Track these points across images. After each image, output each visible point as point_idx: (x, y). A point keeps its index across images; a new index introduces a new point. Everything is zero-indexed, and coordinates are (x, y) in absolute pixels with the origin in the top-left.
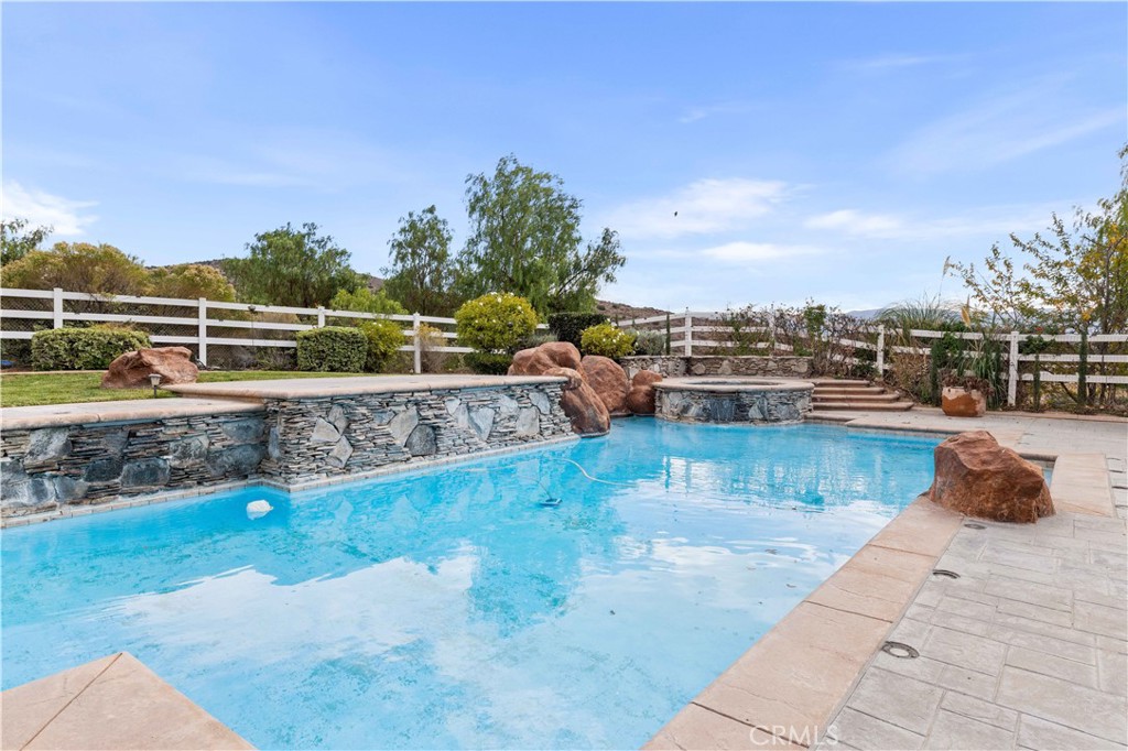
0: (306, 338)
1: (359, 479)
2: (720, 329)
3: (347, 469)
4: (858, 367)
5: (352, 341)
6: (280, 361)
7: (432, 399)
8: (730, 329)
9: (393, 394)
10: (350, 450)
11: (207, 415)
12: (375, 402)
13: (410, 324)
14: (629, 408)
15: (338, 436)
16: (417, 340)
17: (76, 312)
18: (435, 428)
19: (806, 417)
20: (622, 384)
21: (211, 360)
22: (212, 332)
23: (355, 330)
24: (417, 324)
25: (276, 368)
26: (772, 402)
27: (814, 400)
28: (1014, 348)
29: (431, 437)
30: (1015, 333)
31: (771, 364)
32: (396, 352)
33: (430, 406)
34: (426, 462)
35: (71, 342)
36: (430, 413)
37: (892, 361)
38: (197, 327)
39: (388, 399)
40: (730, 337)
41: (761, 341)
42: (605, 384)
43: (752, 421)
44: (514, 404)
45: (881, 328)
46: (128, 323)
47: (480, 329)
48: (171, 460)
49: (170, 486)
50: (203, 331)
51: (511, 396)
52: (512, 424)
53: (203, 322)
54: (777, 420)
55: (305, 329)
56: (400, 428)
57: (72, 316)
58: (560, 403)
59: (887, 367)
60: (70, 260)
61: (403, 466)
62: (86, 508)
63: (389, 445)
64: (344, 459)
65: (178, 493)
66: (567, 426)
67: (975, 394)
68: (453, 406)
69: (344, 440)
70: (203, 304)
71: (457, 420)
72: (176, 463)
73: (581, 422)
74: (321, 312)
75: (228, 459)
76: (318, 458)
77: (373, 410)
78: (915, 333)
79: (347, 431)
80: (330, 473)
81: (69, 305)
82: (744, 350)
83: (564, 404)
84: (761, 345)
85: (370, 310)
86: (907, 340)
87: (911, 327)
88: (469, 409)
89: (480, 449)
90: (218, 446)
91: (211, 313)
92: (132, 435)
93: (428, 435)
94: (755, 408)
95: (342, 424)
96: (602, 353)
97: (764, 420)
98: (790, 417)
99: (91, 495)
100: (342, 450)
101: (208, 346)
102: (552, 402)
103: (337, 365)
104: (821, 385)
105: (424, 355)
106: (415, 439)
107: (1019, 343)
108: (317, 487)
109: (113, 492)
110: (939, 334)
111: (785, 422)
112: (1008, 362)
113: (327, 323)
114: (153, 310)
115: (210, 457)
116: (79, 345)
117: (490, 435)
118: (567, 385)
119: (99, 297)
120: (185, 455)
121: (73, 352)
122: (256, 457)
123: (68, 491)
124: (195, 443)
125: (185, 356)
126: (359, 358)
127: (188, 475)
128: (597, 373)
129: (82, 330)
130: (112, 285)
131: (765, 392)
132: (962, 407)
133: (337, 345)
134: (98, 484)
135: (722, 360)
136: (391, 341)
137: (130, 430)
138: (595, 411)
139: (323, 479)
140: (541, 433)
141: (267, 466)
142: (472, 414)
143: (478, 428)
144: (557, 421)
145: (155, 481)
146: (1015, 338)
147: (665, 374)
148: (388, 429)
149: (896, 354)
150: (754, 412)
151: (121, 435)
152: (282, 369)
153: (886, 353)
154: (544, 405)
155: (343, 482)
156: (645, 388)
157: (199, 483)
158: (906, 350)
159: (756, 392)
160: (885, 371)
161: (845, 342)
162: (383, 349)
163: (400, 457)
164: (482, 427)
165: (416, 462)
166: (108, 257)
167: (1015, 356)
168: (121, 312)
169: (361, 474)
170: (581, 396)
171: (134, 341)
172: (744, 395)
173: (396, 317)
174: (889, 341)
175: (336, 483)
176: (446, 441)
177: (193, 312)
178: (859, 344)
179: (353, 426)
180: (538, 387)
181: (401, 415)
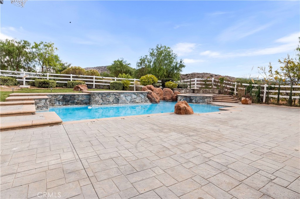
0: (111, 83)
1: (104, 106)
2: (202, 83)
3: (101, 104)
4: (230, 92)
5: (120, 84)
6: (107, 88)
7: (118, 94)
8: (204, 83)
9: (110, 93)
10: (102, 101)
11: (81, 95)
12: (107, 94)
13: (133, 81)
14: (173, 99)
15: (100, 99)
16: (135, 84)
17: (74, 78)
18: (118, 99)
19: (208, 103)
20: (171, 94)
21: (95, 87)
22: (96, 82)
23: (120, 82)
24: (135, 81)
25: (106, 89)
26: (198, 99)
27: (213, 99)
28: (265, 88)
29: (117, 101)
30: (266, 85)
31: (211, 91)
32: (128, 87)
33: (117, 95)
34: (116, 105)
35: (72, 83)
36: (117, 97)
37: (238, 91)
38: (93, 81)
39: (109, 93)
40: (204, 85)
41: (210, 86)
42: (167, 94)
43: (193, 103)
44: (136, 96)
45: (236, 83)
46: (82, 80)
47: (144, 82)
48: (76, 101)
49: (76, 105)
50: (94, 82)
51: (135, 95)
52: (135, 100)
53: (94, 80)
54: (199, 103)
55: (112, 81)
56: (111, 99)
57: (73, 79)
58: (147, 96)
59: (237, 92)
60: (73, 69)
61: (112, 105)
62: (65, 106)
63: (109, 101)
64: (101, 103)
65: (77, 106)
66: (149, 101)
67: (247, 99)
68: (122, 96)
69: (101, 100)
70: (94, 77)
71: (123, 98)
72: (77, 101)
73: (152, 100)
74: (116, 78)
75: (84, 101)
76: (97, 102)
77: (106, 95)
78: (243, 84)
79: (102, 98)
80: (98, 105)
81: (73, 77)
82: (206, 88)
83: (148, 97)
84: (210, 87)
85: (125, 78)
86: (242, 86)
87: (242, 83)
88: (125, 96)
89: (127, 104)
90: (83, 99)
91: (96, 78)
92: (71, 97)
93: (117, 100)
94: (194, 100)
95: (101, 97)
96: (169, 88)
97: (196, 103)
98: (203, 102)
99: (65, 105)
100: (101, 101)
101: (95, 84)
102: (145, 96)
103: (117, 89)
104: (215, 96)
105: (136, 87)
106: (114, 101)
107: (266, 87)
108: (96, 106)
109: (68, 104)
110: (248, 85)
111: (201, 104)
112: (264, 92)
113: (117, 80)
114: (86, 78)
115: (82, 101)
116: (74, 84)
117: (130, 101)
118: (148, 93)
119: (77, 76)
120: (78, 100)
121: (73, 85)
122: (89, 102)
123: (63, 104)
124: (80, 99)
125: (86, 86)
126: (121, 87)
127: (78, 103)
128: (166, 92)
129: (74, 81)
130: (80, 74)
131: (196, 96)
132: (244, 102)
133: (117, 85)
134: (66, 103)
135: (201, 90)
136: (128, 84)
137: (71, 96)
138: (155, 99)
139: (97, 105)
140: (142, 102)
141: (90, 103)
142: (126, 97)
143: (127, 100)
144: (146, 100)
145: (74, 104)
146: (266, 86)
147: (186, 93)
148: (109, 99)
149: (239, 89)
150: (194, 101)
151: (70, 97)
152: (107, 89)
153: (237, 89)
154: (143, 97)
155: (101, 106)
156: (175, 95)
157: (80, 105)
158: (241, 88)
159: (195, 97)
160: (236, 93)
161: (228, 86)
162: (125, 86)
163: (111, 103)
164: (128, 100)
165: (114, 105)
166: (79, 69)
167: (265, 90)
168: (81, 78)
169: (104, 105)
170: (151, 95)
171: (82, 83)
172: (192, 97)
173: (130, 79)
174: (238, 86)
175: (100, 106)
176: (120, 101)
177: (92, 78)
178: (231, 87)
179: (103, 98)
180: (141, 93)
181: (112, 97)
